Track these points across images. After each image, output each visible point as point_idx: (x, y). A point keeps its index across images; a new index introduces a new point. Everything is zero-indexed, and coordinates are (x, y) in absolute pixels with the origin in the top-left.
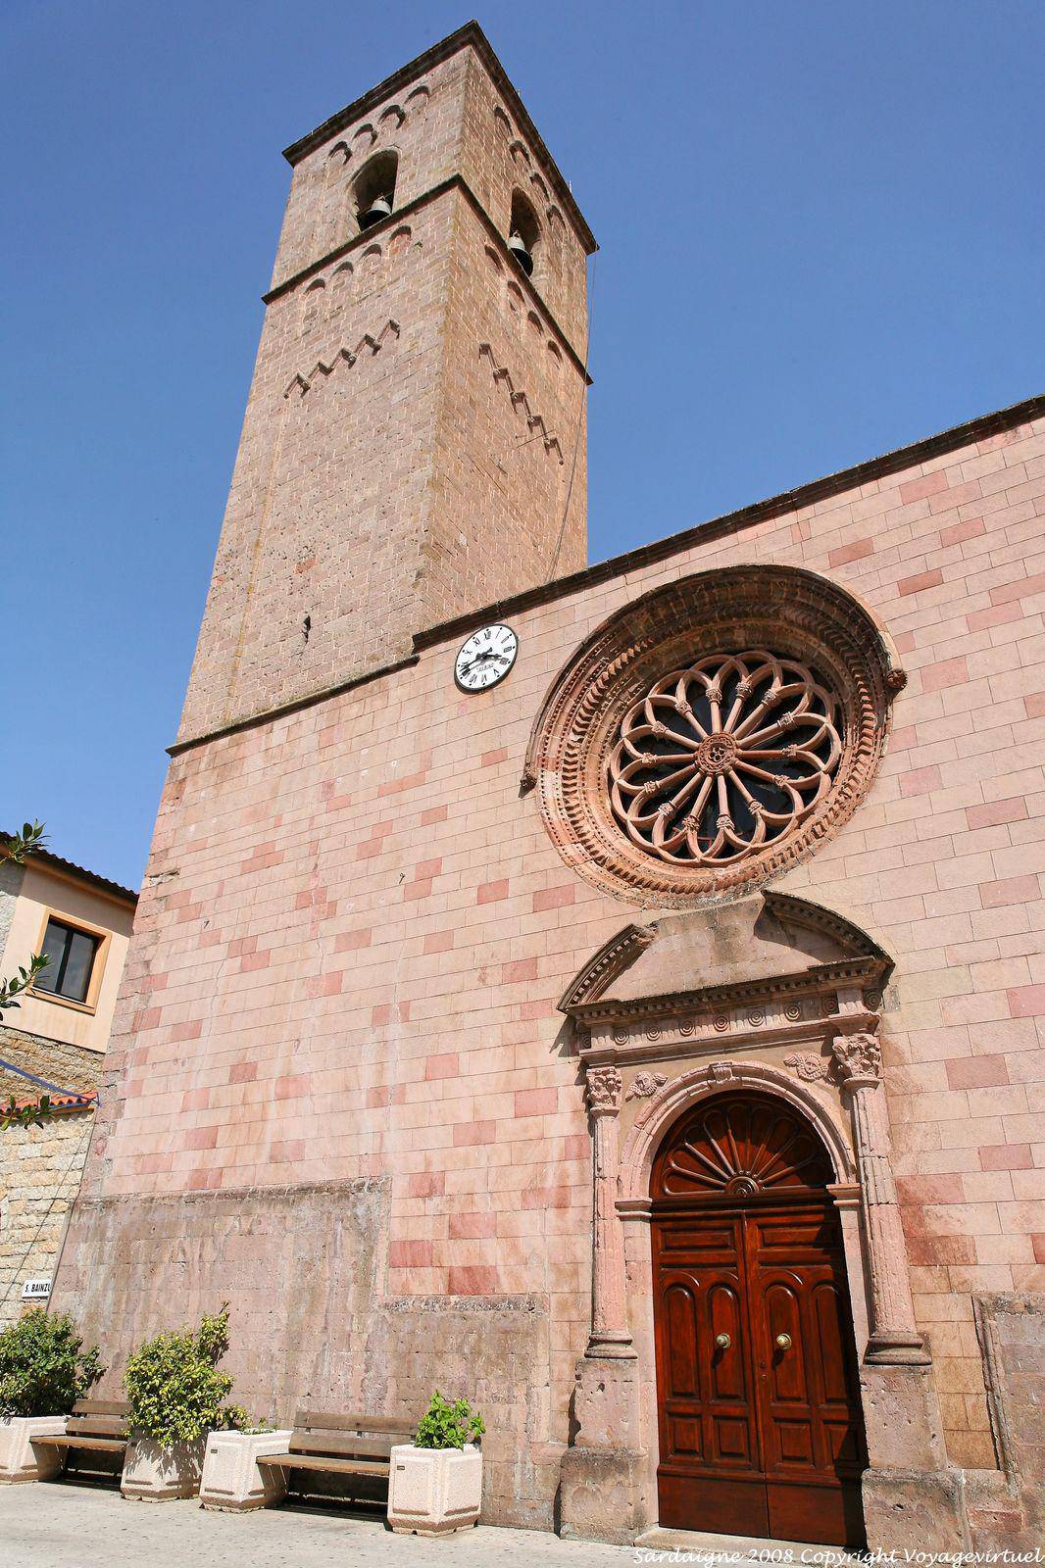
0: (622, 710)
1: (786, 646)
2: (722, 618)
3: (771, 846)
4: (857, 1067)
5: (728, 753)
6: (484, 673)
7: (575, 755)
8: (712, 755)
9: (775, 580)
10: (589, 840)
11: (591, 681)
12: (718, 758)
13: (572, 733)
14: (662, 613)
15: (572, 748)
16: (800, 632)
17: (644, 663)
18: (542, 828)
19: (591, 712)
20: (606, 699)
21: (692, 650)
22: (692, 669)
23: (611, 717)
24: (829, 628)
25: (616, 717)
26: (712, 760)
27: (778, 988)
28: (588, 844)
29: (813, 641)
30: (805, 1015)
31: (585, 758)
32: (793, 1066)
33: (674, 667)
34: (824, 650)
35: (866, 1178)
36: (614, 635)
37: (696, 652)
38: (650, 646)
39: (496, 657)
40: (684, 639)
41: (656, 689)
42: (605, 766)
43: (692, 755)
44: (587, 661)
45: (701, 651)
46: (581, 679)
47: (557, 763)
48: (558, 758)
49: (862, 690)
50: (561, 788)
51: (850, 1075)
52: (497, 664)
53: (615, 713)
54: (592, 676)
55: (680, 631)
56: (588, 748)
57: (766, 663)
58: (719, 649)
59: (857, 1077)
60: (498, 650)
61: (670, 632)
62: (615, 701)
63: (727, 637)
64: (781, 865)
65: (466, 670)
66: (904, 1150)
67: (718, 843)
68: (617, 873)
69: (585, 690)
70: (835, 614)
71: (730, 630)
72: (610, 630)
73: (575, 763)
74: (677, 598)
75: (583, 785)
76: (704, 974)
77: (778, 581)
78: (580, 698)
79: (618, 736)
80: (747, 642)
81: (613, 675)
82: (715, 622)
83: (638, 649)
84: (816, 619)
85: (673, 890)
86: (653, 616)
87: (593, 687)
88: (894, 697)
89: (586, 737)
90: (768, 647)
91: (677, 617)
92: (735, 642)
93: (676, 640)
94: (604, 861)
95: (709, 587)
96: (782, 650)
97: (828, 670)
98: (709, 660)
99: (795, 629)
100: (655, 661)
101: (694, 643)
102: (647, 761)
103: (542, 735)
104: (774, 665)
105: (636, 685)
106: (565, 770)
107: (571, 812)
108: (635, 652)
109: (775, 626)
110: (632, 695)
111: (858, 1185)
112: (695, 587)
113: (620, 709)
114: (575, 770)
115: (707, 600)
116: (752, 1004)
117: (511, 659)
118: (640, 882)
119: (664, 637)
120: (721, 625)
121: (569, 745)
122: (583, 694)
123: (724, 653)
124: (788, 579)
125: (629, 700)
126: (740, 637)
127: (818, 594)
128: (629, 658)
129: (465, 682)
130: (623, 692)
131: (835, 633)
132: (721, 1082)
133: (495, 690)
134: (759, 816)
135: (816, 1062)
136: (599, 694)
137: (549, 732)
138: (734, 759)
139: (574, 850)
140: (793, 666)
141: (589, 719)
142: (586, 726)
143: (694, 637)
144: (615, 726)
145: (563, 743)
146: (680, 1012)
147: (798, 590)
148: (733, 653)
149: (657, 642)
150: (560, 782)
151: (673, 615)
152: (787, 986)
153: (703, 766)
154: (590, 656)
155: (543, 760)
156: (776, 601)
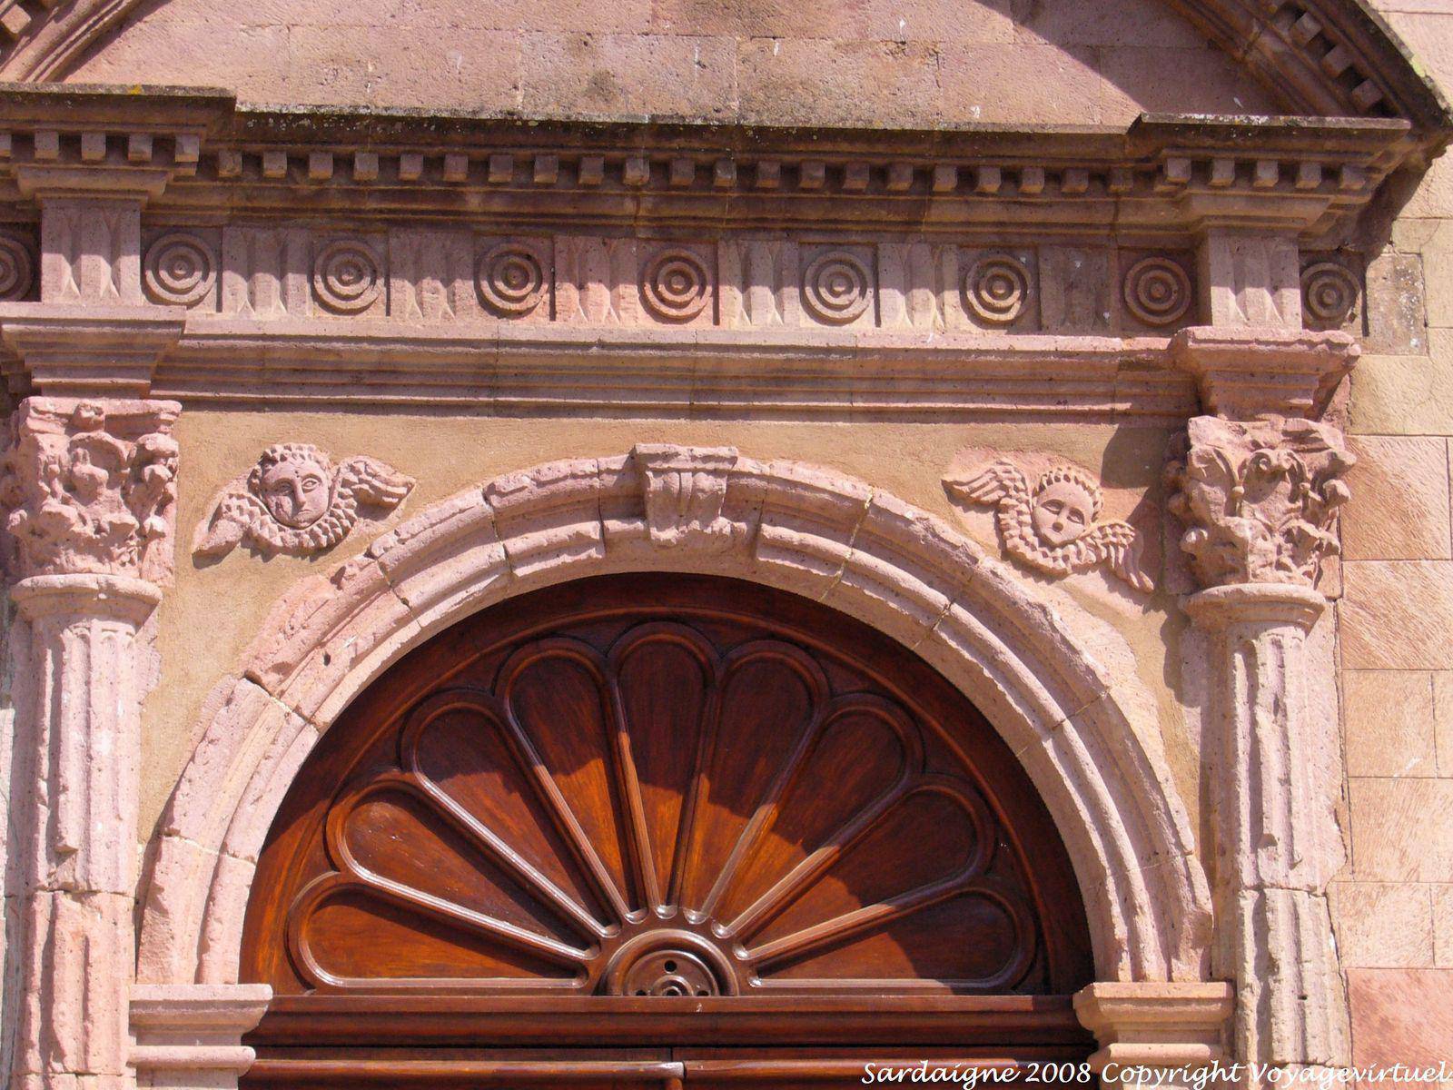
4: (1269, 545)
27: (968, 179)
30: (1047, 313)
32: (981, 506)
35: (1268, 966)
51: (1238, 570)
59: (1268, 583)
66: (1393, 874)
76: (612, 56)
111: (1219, 989)
116: (832, 227)
132: (670, 534)
135: (1086, 503)
146: (497, 206)
152: (1011, 177)
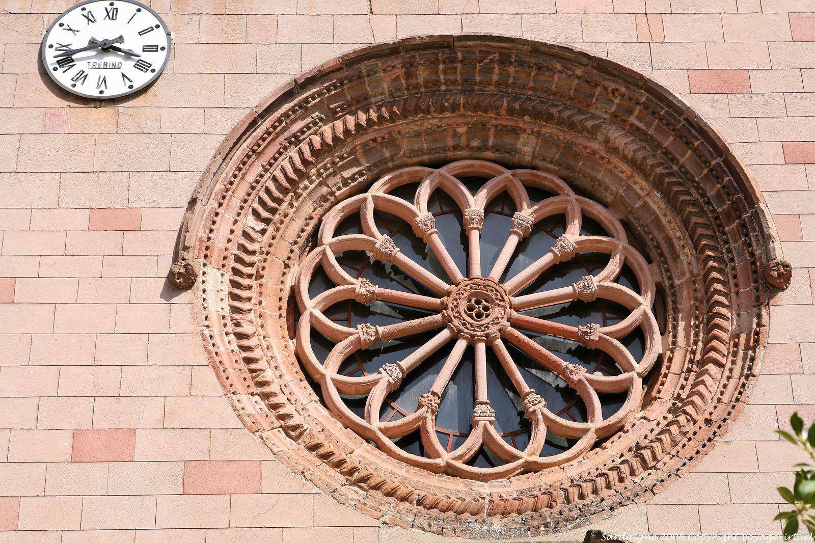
0: (328, 201)
1: (593, 179)
2: (511, 111)
3: (558, 464)
5: (496, 312)
6: (103, 73)
7: (253, 253)
8: (470, 309)
9: (606, 83)
10: (274, 394)
11: (291, 143)
12: (479, 315)
13: (251, 217)
14: (422, 75)
15: (252, 240)
16: (624, 166)
17: (374, 140)
18: (203, 359)
19: (285, 191)
20: (308, 177)
21: (450, 142)
22: (443, 170)
23: (308, 208)
24: (672, 174)
25: (315, 209)
26: (471, 316)
28: (274, 400)
29: (641, 185)
31: (265, 260)
33: (416, 160)
34: (656, 203)
36: (342, 84)
37: (456, 147)
38: (393, 117)
39: (129, 55)
40: (444, 123)
41: (384, 184)
42: (289, 281)
43: (437, 301)
44: (294, 111)
45: (462, 148)
46: (278, 135)
47: (225, 258)
48: (226, 249)
49: (714, 274)
50: (227, 301)
52: (128, 66)
53: (315, 202)
54: (295, 136)
55: (442, 109)
56: (270, 246)
57: (557, 194)
58: (489, 154)
60: (133, 43)
61: (429, 106)
62: (320, 184)
63: (508, 140)
64: (592, 497)
65: (67, 59)
67: (473, 442)
68: (325, 457)
69: (280, 154)
70: (686, 158)
71: (515, 131)
72: (340, 75)
73: (251, 265)
74: (453, 60)
75: (260, 303)
77: (612, 86)
78: (271, 165)
79: (314, 240)
80: (534, 157)
81: (327, 144)
82: (498, 114)
83: (374, 116)
84: (654, 156)
85: (420, 502)
86: (408, 75)
87: (293, 152)
88: (771, 297)
89: (271, 229)
90: (565, 173)
91: (443, 88)
92: (517, 151)
93: (432, 122)
94: (301, 434)
95: (505, 60)
96: (585, 183)
97: (655, 232)
98: (472, 166)
99: (615, 160)
100: (391, 142)
101: (455, 135)
102: (363, 291)
103: (209, 207)
104: (570, 201)
105: (355, 170)
106: (236, 271)
107: (245, 343)
108: (369, 120)
109: (586, 148)
110: (345, 182)
112: (486, 53)
113: (324, 198)
114: (250, 276)
115: (495, 78)
117: (157, 66)
118: (364, 480)
119: (417, 110)
120: (506, 121)
121: (246, 234)
122: (275, 159)
123: (495, 161)
124: (627, 88)
125: (339, 189)
126: (527, 147)
127: (668, 124)
128: (358, 125)
129: (64, 77)
130: (334, 174)
131: (680, 184)
133: (122, 107)
134: (540, 417)
136: (302, 168)
137: (220, 205)
138: (504, 322)
139: (254, 406)
140: (598, 210)
141: (279, 201)
142: (273, 211)
143: (458, 125)
144: (313, 223)
145: (238, 229)
147: (638, 108)
148: (509, 166)
149: (405, 115)
150: (226, 288)
151: (437, 83)
153: (456, 322)
154: (300, 105)
155: (207, 248)
156: (598, 112)
